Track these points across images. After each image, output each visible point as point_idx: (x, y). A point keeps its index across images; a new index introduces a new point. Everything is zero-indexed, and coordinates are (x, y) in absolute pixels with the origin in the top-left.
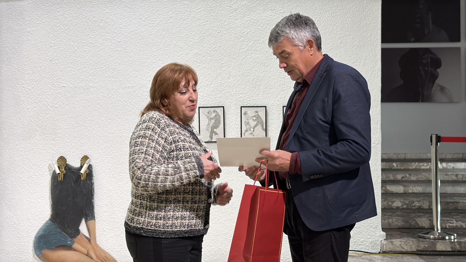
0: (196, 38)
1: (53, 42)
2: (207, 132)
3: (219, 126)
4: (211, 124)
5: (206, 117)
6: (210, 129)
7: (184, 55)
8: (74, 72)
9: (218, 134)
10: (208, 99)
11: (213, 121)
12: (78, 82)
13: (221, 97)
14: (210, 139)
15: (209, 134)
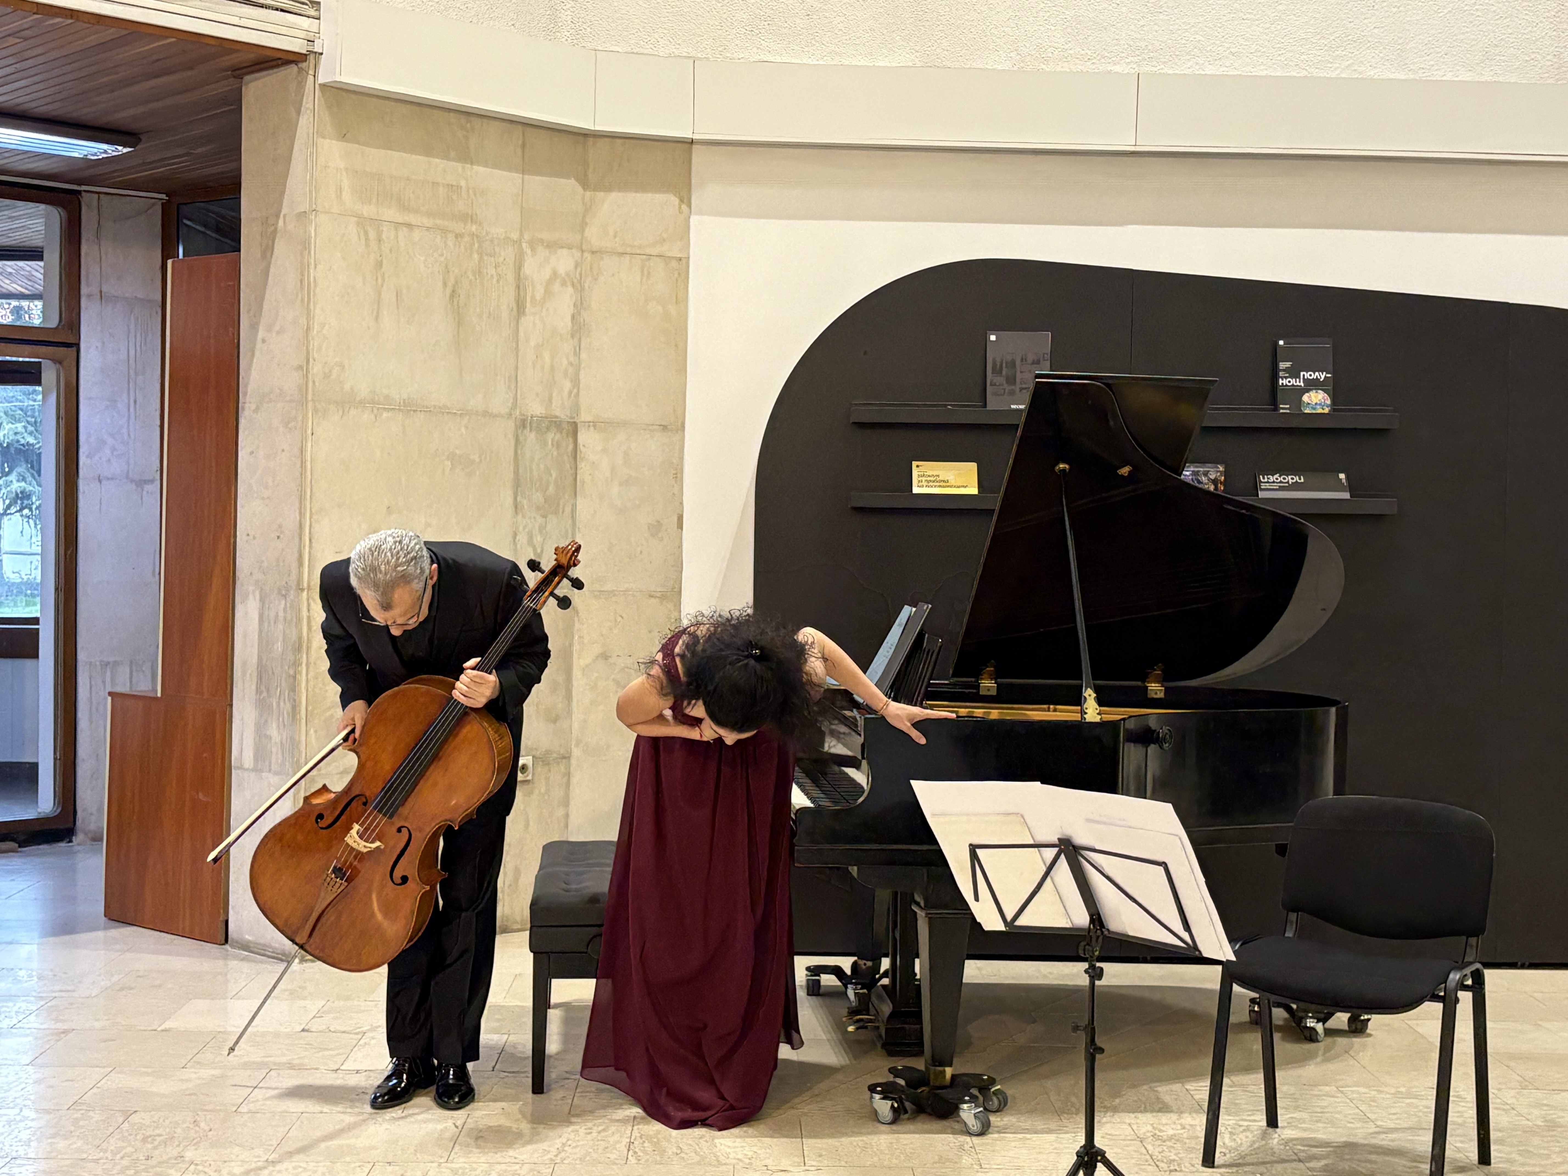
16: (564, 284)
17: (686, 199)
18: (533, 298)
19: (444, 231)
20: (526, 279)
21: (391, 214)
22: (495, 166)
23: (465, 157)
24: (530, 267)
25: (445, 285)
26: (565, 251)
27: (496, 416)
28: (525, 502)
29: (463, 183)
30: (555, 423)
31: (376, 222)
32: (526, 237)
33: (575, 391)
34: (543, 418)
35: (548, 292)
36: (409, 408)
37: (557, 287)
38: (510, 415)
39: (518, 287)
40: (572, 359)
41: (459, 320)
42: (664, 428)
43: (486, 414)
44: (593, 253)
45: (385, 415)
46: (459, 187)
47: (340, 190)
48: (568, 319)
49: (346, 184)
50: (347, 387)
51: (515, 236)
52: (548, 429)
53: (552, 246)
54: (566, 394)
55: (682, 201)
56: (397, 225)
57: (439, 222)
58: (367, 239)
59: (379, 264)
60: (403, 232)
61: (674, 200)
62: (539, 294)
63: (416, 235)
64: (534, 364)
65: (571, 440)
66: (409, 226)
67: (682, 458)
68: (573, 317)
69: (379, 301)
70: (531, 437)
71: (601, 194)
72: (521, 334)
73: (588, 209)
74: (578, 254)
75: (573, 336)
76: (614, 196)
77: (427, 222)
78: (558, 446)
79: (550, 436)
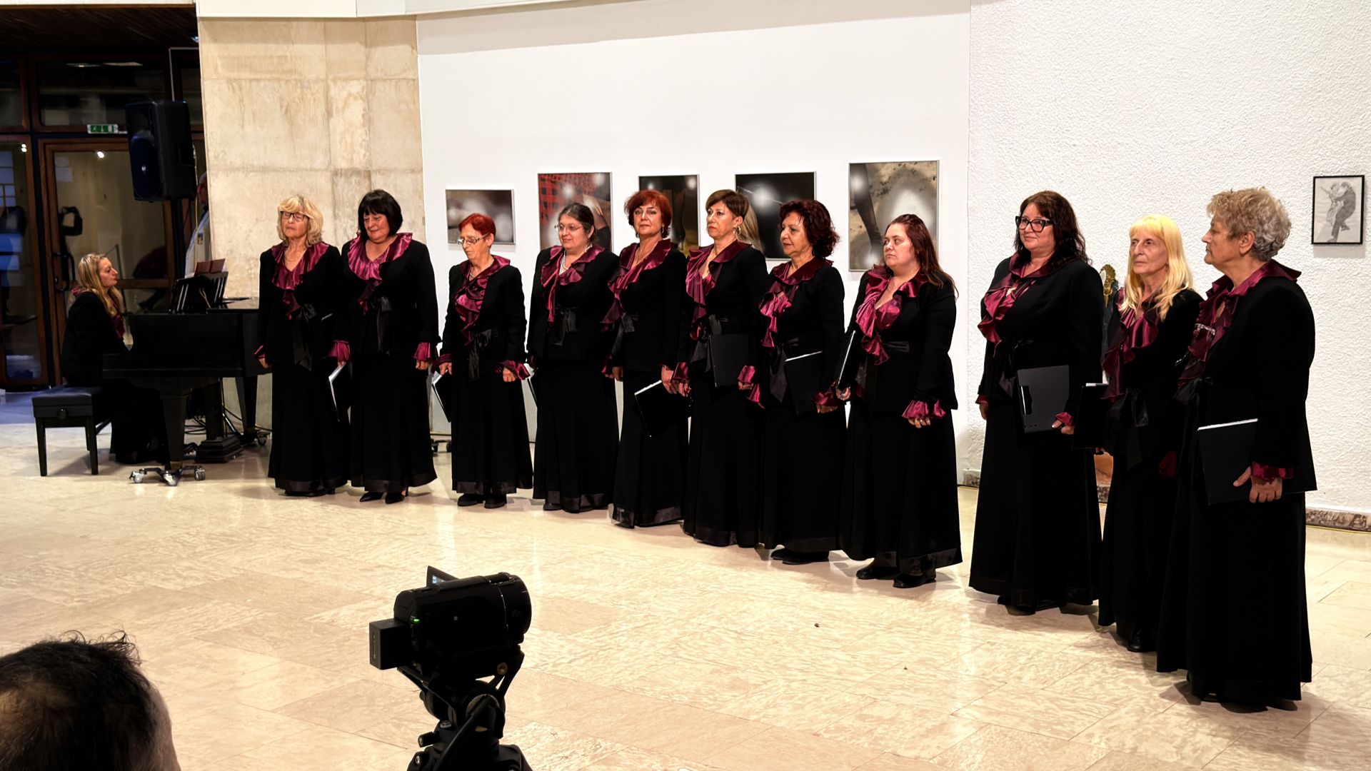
0: (1314, 43)
1: (1058, 67)
2: (1329, 224)
3: (1352, 213)
4: (1337, 209)
5: (1327, 196)
6: (1334, 219)
7: (1290, 78)
8: (1091, 120)
9: (1348, 229)
10: (1334, 160)
11: (1341, 204)
12: (1097, 136)
13: (1359, 157)
14: (1332, 237)
15: (1332, 228)
16: (356, 98)
17: (414, 47)
18: (337, 108)
19: (279, 80)
20: (332, 98)
21: (246, 75)
22: (309, 41)
23: (288, 40)
24: (333, 92)
25: (281, 107)
26: (355, 81)
27: (319, 170)
28: (340, 213)
29: (288, 55)
30: (356, 172)
31: (238, 80)
32: (331, 77)
33: (368, 154)
34: (347, 170)
35: (346, 105)
36: (264, 170)
37: (352, 99)
38: (327, 170)
39: (327, 103)
40: (364, 137)
41: (292, 124)
42: (413, 171)
43: (312, 170)
44: (372, 80)
45: (251, 174)
46: (286, 57)
47: (216, 68)
48: (360, 117)
49: (219, 63)
50: (228, 163)
51: (323, 77)
52: (351, 175)
53: (346, 80)
54: (362, 157)
55: (413, 48)
56: (251, 80)
57: (274, 75)
58: (233, 89)
59: (241, 101)
60: (254, 83)
61: (407, 48)
62: (341, 105)
63: (262, 84)
64: (340, 142)
65: (367, 180)
66: (258, 80)
67: (422, 187)
68: (363, 116)
69: (243, 119)
70: (341, 181)
71: (373, 49)
72: (331, 127)
73: (368, 57)
74: (363, 83)
75: (364, 126)
76: (380, 49)
77: (268, 76)
78: (359, 183)
79: (354, 179)
